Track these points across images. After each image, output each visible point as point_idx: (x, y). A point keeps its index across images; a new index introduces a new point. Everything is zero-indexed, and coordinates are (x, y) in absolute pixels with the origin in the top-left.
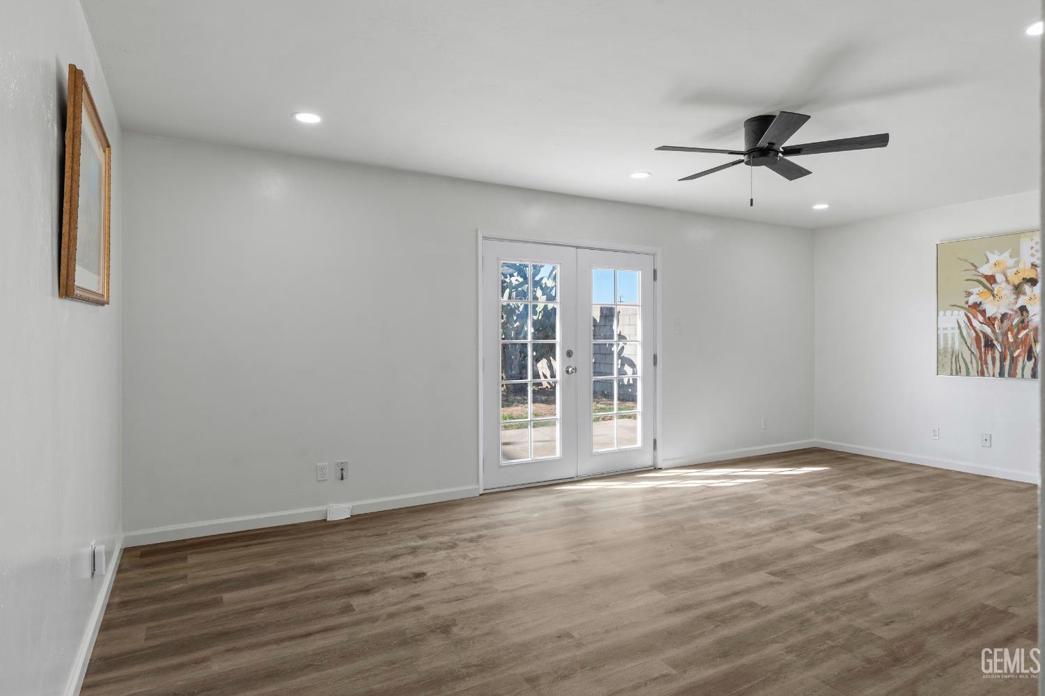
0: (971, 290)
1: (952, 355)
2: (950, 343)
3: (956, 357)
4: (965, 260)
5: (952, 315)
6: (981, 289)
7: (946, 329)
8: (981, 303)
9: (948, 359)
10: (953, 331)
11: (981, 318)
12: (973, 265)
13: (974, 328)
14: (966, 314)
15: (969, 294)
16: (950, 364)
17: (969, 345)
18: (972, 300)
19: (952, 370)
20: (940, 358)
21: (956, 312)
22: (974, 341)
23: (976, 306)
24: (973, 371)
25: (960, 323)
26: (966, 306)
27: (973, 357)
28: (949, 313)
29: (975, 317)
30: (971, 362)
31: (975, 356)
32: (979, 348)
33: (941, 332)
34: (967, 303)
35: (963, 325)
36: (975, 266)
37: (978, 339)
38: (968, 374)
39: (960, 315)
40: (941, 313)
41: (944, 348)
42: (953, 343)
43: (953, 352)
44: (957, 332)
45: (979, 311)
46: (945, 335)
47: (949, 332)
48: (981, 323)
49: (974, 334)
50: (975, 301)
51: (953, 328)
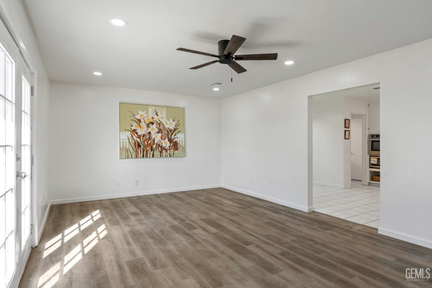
0: (133, 124)
1: (126, 150)
2: (125, 145)
3: (127, 150)
4: (130, 112)
5: (126, 133)
6: (136, 124)
7: (123, 139)
8: (136, 129)
9: (124, 152)
10: (126, 140)
11: (136, 135)
12: (133, 114)
13: (134, 139)
14: (131, 134)
15: (132, 126)
16: (125, 154)
17: (132, 146)
18: (133, 128)
19: (125, 156)
20: (121, 151)
21: (127, 133)
22: (134, 144)
23: (134, 131)
24: (134, 157)
25: (129, 137)
26: (131, 130)
27: (133, 151)
28: (124, 133)
29: (134, 135)
30: (133, 153)
31: (134, 150)
32: (136, 147)
33: (121, 141)
34: (131, 129)
35: (130, 138)
36: (134, 115)
37: (135, 143)
38: (132, 158)
39: (129, 134)
40: (121, 132)
41: (123, 147)
42: (126, 145)
43: (126, 149)
44: (128, 140)
45: (136, 133)
46: (123, 142)
47: (125, 141)
48: (136, 137)
49: (134, 142)
50: (134, 128)
51: (126, 139)
